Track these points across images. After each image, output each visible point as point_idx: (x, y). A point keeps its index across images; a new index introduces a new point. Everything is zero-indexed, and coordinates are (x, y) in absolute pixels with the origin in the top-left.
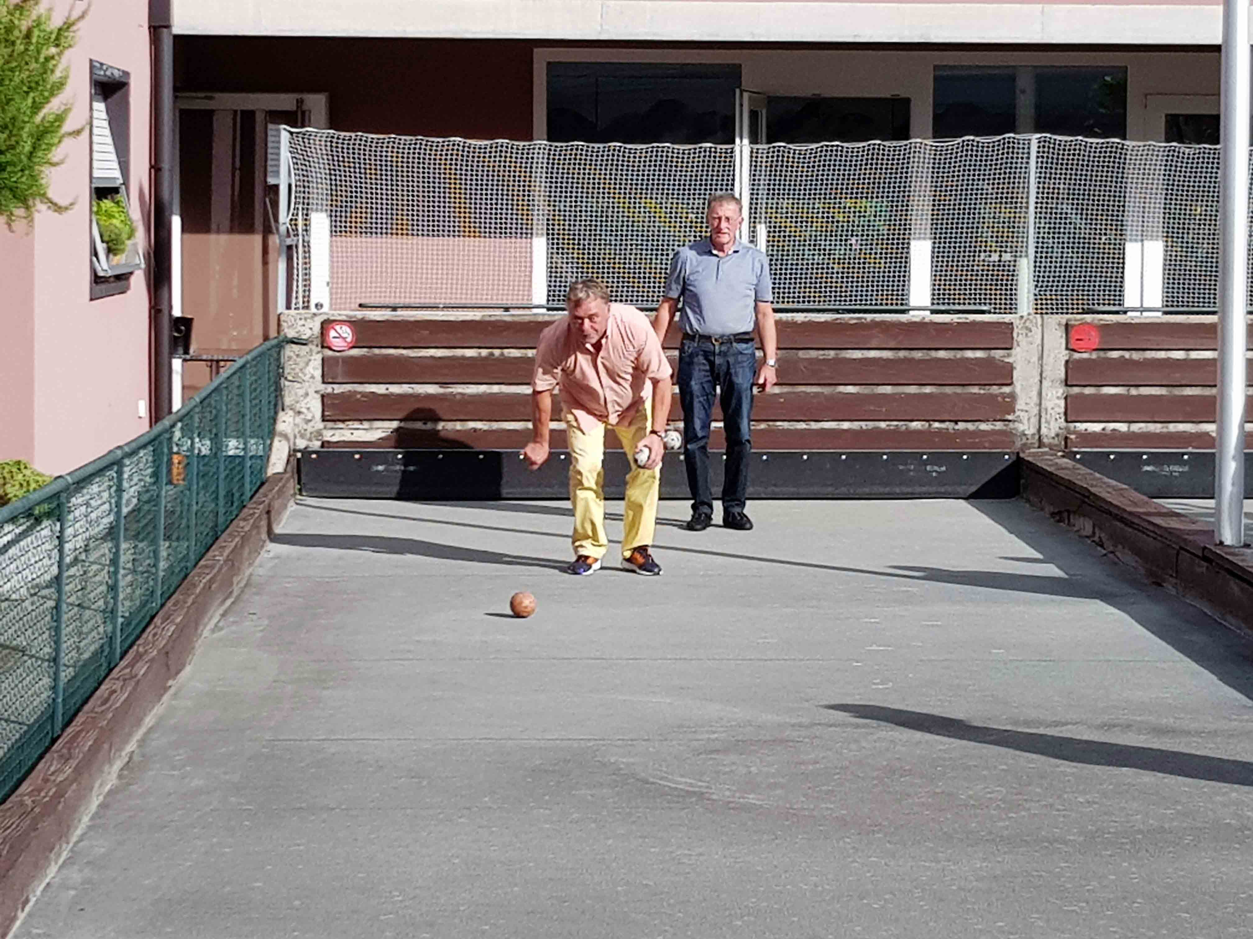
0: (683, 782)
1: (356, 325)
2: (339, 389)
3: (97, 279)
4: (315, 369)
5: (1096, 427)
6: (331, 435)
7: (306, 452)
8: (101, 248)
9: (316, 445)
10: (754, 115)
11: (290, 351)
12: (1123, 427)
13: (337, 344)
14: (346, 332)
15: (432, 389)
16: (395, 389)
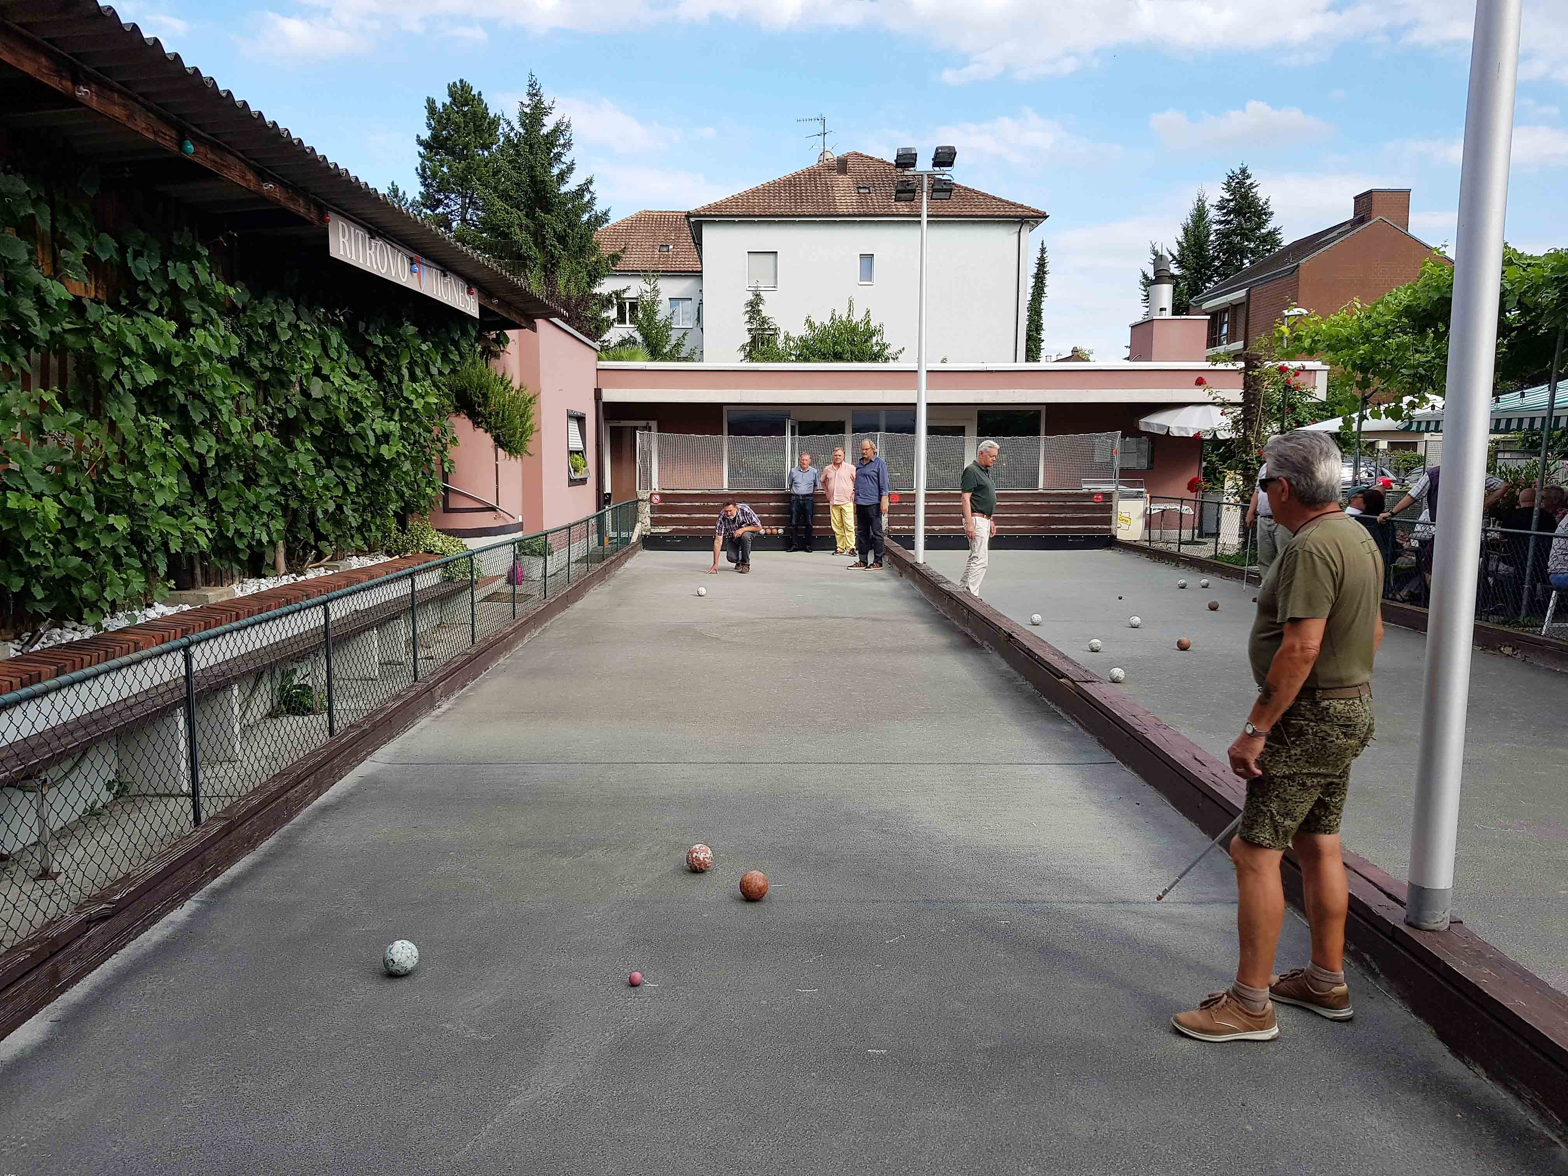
1: (661, 495)
2: (656, 516)
3: (570, 480)
4: (648, 509)
5: (898, 527)
6: (652, 531)
7: (645, 536)
8: (572, 470)
9: (649, 533)
10: (793, 428)
11: (640, 503)
12: (907, 527)
13: (655, 501)
14: (658, 497)
15: (685, 516)
16: (673, 516)
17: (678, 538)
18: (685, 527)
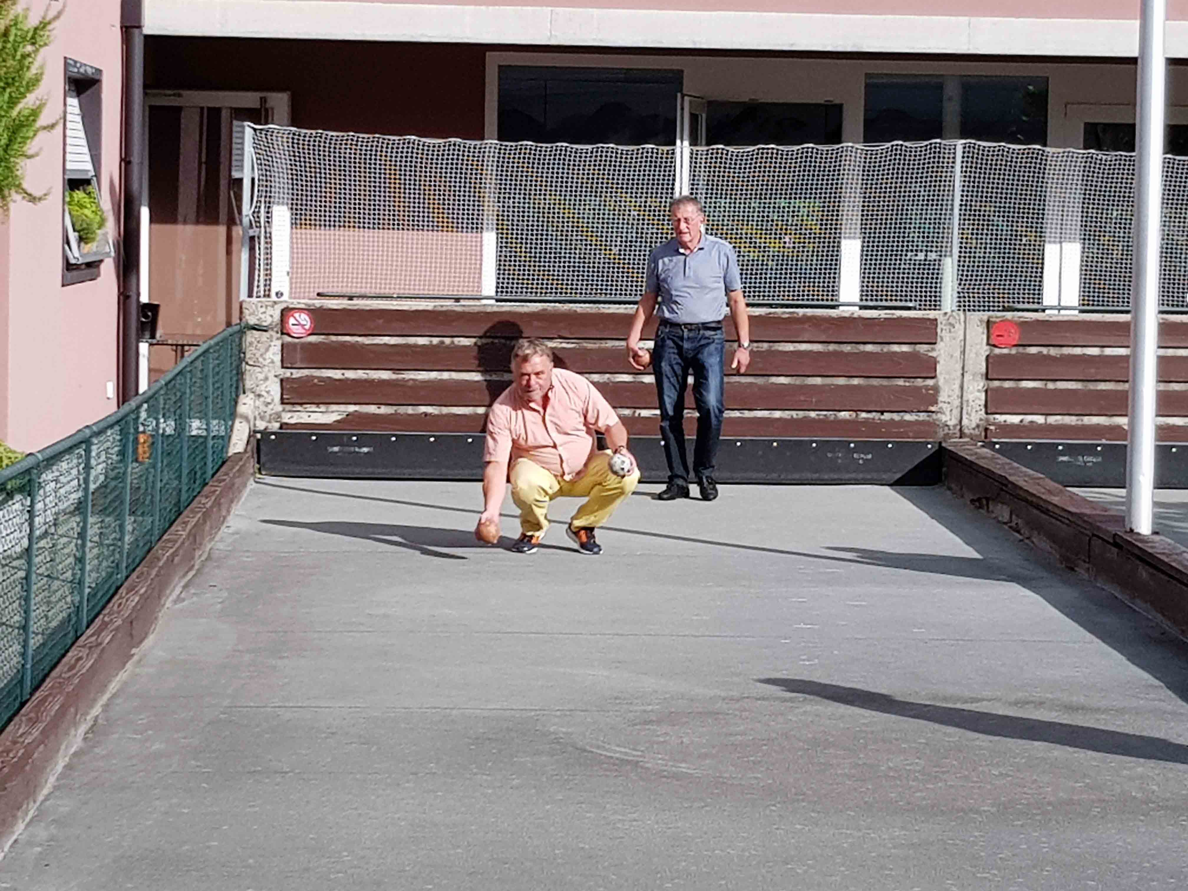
0: (618, 751)
1: (314, 313)
2: (297, 374)
3: (69, 266)
4: (274, 354)
5: (1015, 419)
6: (287, 418)
7: (265, 433)
8: (73, 237)
9: (275, 426)
10: (694, 118)
11: (251, 336)
12: (1040, 419)
13: (296, 331)
14: (304, 319)
15: (385, 375)
16: (351, 374)
17: (363, 440)
18: (384, 410)
